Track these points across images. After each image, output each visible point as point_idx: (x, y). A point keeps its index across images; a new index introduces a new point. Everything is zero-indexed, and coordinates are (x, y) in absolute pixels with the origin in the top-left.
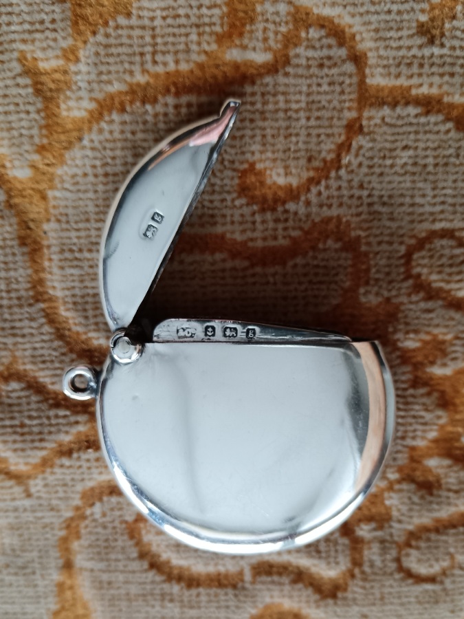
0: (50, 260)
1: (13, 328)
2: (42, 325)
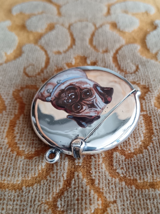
0: (4, 180)
1: (31, 201)
2: (32, 188)
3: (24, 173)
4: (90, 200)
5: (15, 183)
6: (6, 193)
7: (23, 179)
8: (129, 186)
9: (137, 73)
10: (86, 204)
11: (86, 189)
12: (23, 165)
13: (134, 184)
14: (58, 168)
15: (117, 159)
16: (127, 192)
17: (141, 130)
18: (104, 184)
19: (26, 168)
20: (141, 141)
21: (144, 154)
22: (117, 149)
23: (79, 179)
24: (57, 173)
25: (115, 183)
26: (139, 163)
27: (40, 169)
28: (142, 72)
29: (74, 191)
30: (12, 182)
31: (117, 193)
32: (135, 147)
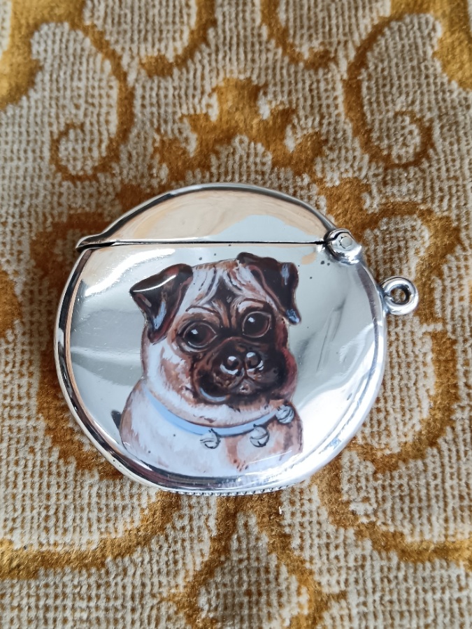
3: (103, 520)
4: (280, 595)
5: (84, 548)
6: (66, 579)
7: (104, 536)
8: (384, 554)
10: (269, 604)
11: (268, 563)
12: (99, 496)
13: (396, 547)
15: (354, 473)
16: (377, 568)
17: (424, 386)
18: (315, 548)
19: (107, 506)
21: (429, 460)
23: (250, 536)
24: (191, 519)
25: (345, 544)
26: (413, 487)
27: (144, 506)
29: (240, 571)
30: (76, 548)
31: (350, 572)
32: (403, 439)
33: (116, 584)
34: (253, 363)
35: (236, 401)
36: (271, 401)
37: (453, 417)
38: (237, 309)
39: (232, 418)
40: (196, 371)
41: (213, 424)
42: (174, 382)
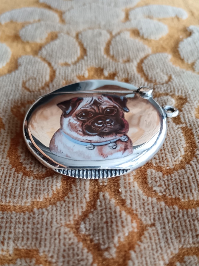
0: (9, 202)
1: (47, 224)
2: (47, 210)
3: (34, 194)
4: (122, 222)
5: (23, 205)
7: (34, 200)
8: (171, 207)
9: (170, 83)
10: (117, 226)
11: (115, 210)
12: (32, 185)
13: (177, 204)
14: (78, 188)
15: (153, 176)
16: (169, 213)
17: (181, 144)
18: (138, 204)
19: (36, 189)
20: (181, 156)
21: (187, 169)
22: (152, 165)
23: (106, 200)
24: (77, 194)
25: (152, 203)
26: (182, 179)
27: (55, 190)
28: (177, 82)
29: (101, 214)
30: (19, 204)
31: (156, 215)
32: (175, 163)
33: (39, 218)
34: (109, 123)
35: (102, 134)
36: (118, 134)
37: (196, 154)
38: (102, 108)
39: (100, 140)
40: (84, 126)
41: (92, 142)
42: (74, 129)
